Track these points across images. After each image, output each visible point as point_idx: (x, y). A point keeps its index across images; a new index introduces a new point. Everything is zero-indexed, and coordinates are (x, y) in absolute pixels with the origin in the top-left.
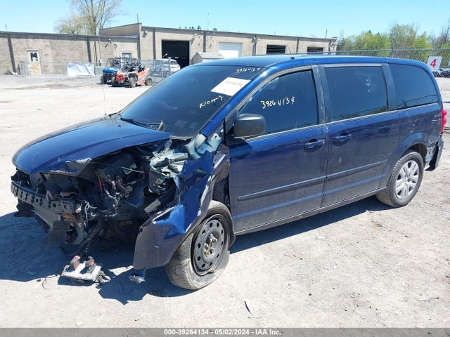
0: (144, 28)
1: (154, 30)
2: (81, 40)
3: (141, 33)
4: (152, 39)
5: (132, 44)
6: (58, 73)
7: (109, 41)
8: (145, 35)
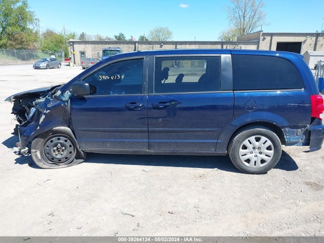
0: (265, 34)
1: (272, 35)
2: (218, 44)
3: (262, 38)
4: (269, 42)
5: (254, 46)
6: (200, 66)
7: (236, 45)
8: (264, 39)
